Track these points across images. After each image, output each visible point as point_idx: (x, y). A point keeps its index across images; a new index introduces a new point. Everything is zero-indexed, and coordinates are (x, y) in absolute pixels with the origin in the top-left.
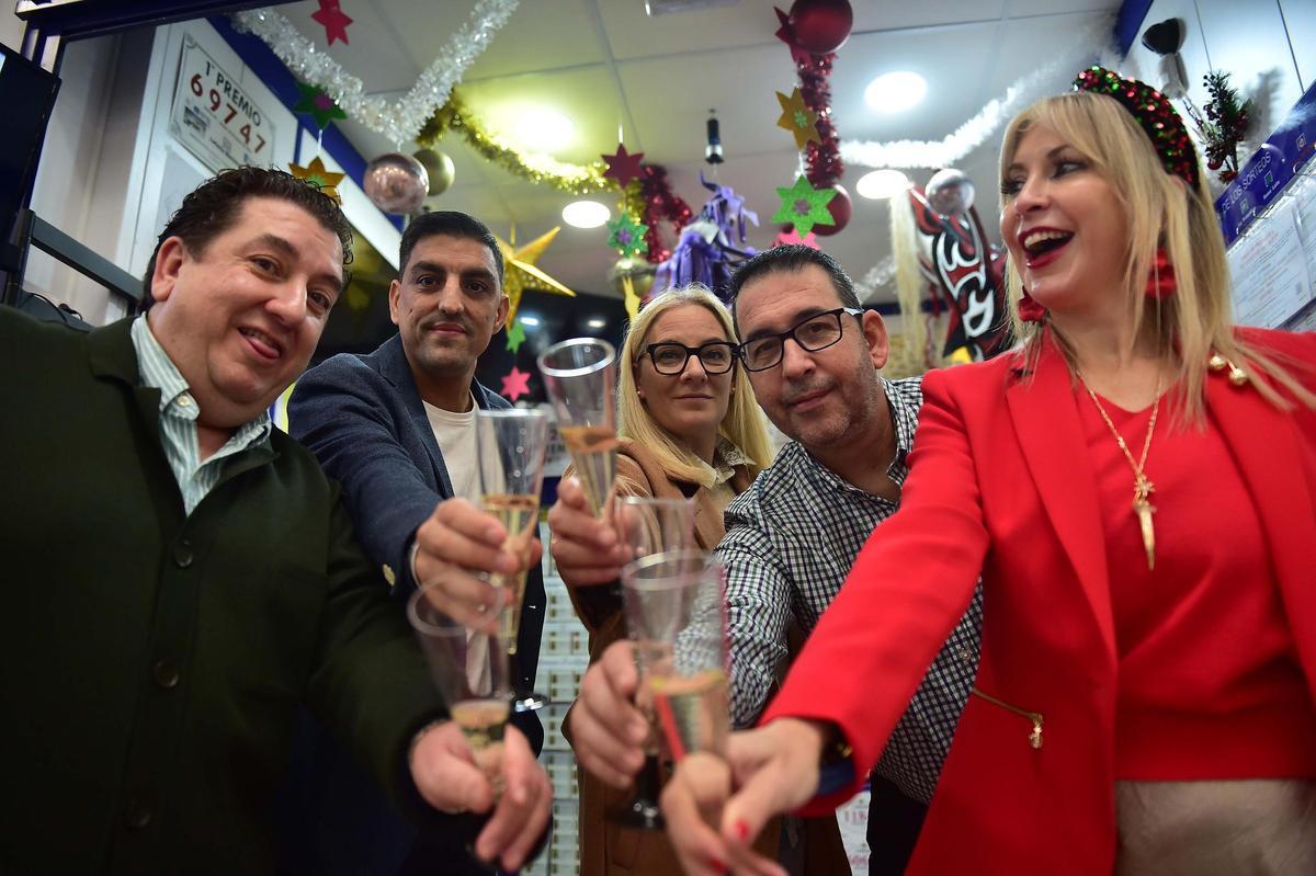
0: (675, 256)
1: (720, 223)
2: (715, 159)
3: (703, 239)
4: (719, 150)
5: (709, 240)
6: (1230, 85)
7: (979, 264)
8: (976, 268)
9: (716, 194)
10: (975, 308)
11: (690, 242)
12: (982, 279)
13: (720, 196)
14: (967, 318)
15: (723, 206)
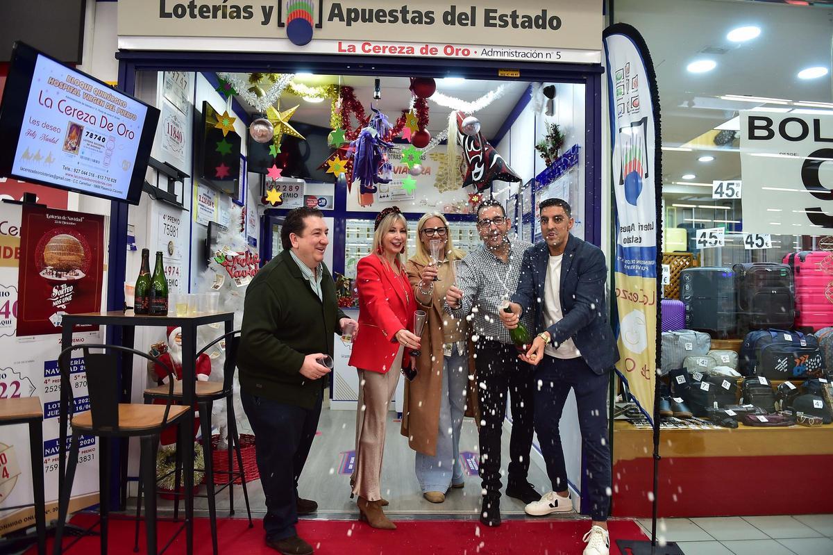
0: (358, 139)
1: (378, 130)
2: (377, 97)
3: (371, 135)
4: (379, 94)
5: (373, 136)
6: (560, 129)
7: (480, 151)
8: (479, 153)
9: (377, 115)
10: (477, 169)
11: (365, 135)
12: (481, 158)
13: (378, 117)
14: (473, 173)
15: (380, 121)
